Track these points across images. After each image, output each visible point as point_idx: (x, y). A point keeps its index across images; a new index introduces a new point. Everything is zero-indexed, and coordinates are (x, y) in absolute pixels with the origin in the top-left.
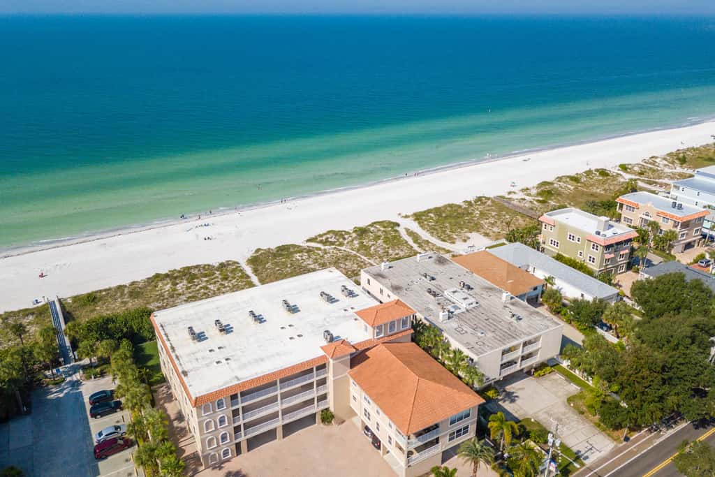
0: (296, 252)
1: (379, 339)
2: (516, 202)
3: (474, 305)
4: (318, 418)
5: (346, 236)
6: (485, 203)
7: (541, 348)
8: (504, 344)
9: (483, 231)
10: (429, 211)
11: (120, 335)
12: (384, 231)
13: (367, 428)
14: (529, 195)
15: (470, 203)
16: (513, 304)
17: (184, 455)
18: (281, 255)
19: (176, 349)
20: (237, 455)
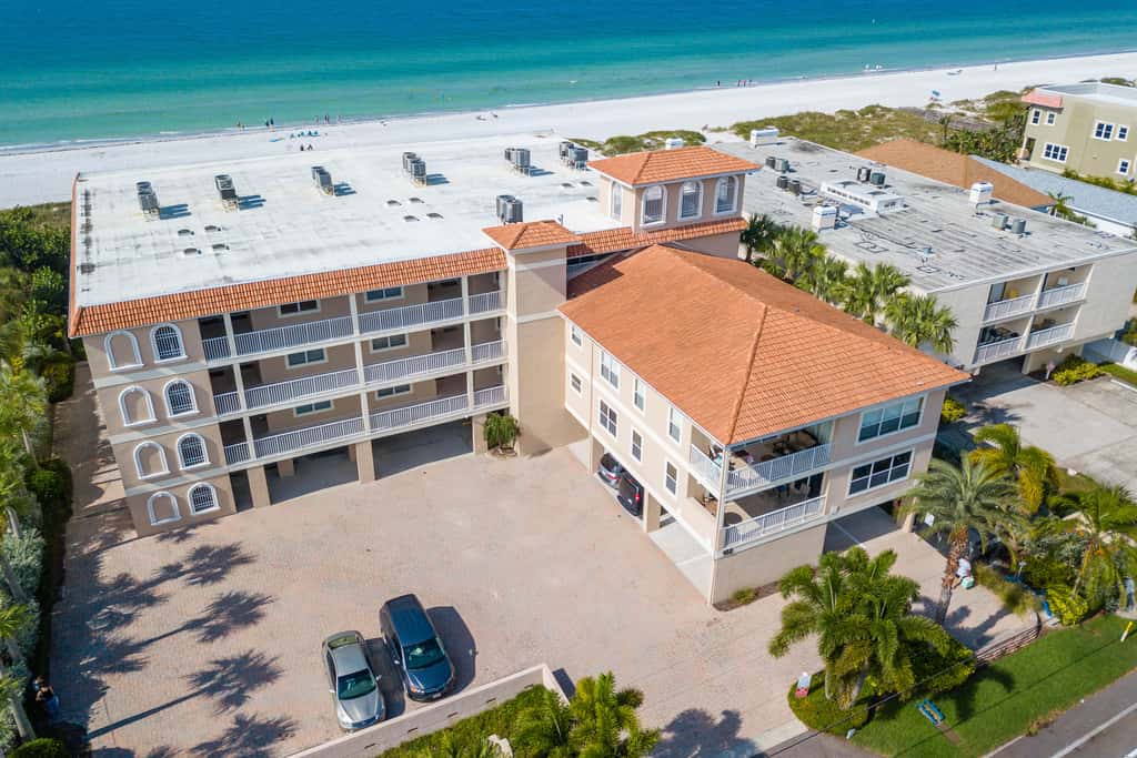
1: (651, 231)
3: (899, 208)
4: (478, 431)
7: (1084, 302)
10: (767, 121)
11: (35, 257)
13: (608, 462)
14: (971, 109)
15: (850, 115)
17: (97, 502)
19: (95, 227)
20: (238, 511)
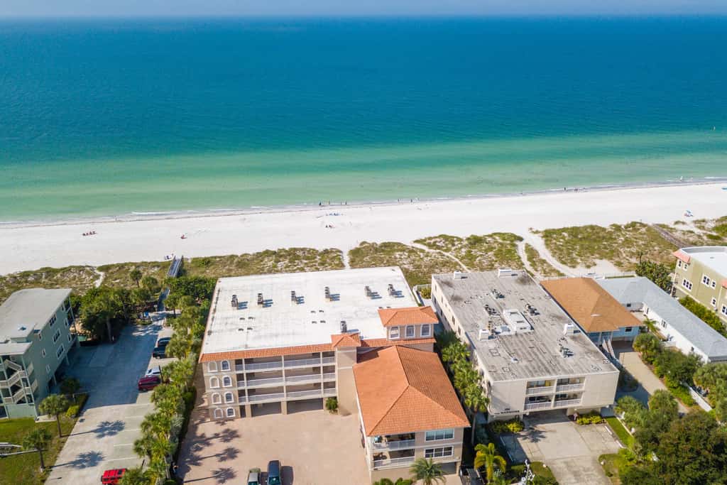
0: (398, 250)
1: (394, 340)
2: (677, 235)
3: (528, 330)
4: (325, 403)
5: (456, 243)
6: (639, 229)
7: (585, 391)
8: (533, 376)
9: (617, 259)
10: (564, 230)
12: (500, 243)
14: (702, 228)
15: (618, 228)
16: (573, 338)
17: (202, 405)
18: (383, 251)
19: (217, 311)
20: (241, 418)
